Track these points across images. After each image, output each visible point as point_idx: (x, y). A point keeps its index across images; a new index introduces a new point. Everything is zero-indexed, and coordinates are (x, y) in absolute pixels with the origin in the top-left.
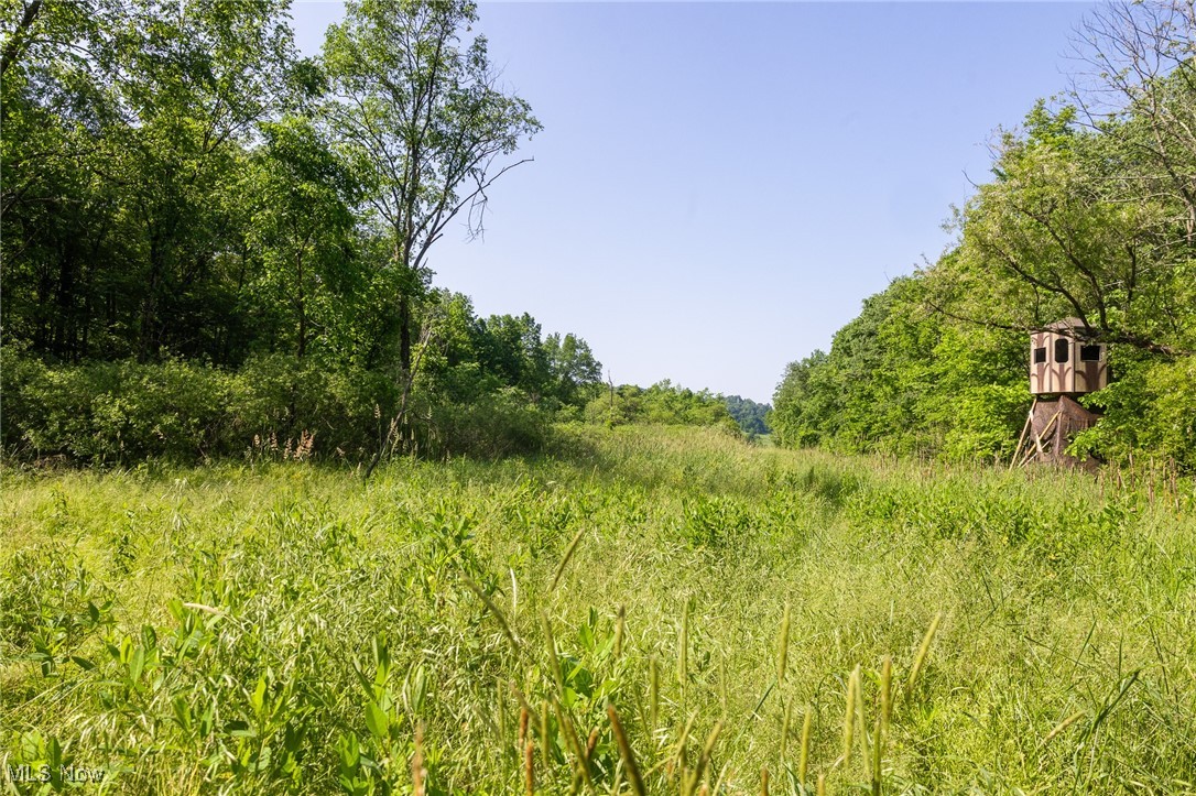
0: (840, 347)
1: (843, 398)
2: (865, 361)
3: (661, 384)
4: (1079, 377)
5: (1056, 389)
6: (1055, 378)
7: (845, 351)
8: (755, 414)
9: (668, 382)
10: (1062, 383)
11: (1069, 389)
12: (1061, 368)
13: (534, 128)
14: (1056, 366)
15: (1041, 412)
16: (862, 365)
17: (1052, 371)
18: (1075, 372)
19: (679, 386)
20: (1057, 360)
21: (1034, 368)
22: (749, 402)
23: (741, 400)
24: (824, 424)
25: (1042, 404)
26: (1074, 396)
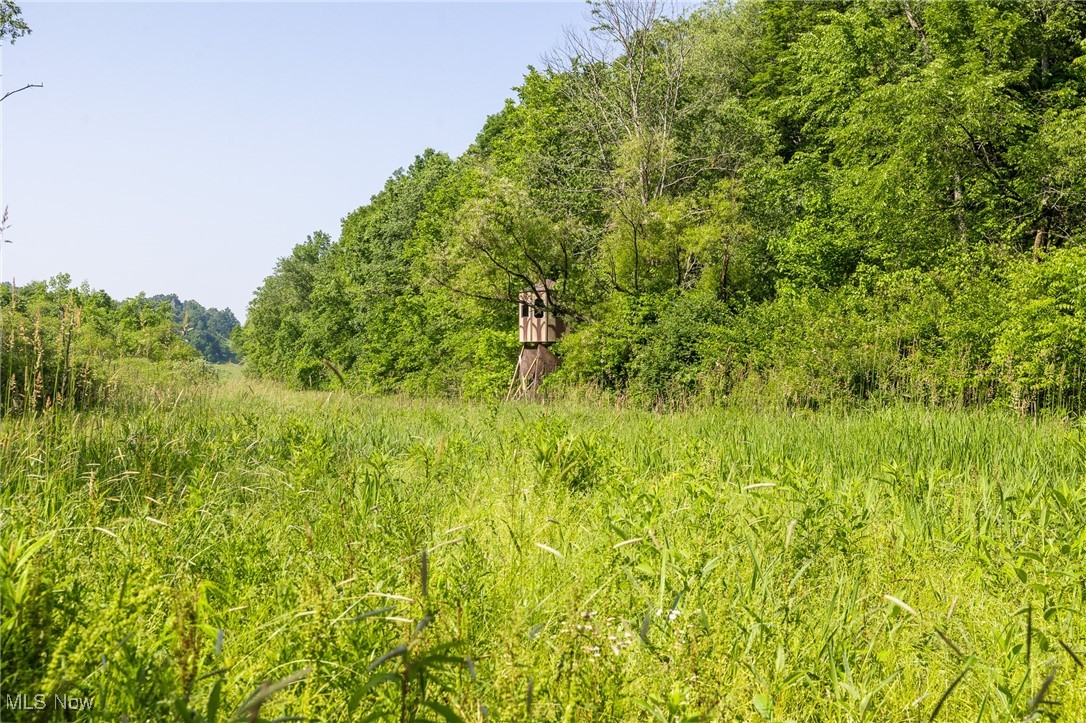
0: (356, 248)
1: (360, 317)
2: (388, 275)
3: (53, 283)
4: (550, 329)
5: (535, 340)
6: (534, 329)
7: (363, 254)
8: (205, 327)
9: (66, 279)
10: (539, 336)
11: (544, 339)
12: (539, 322)
13: (19, 31)
14: (535, 320)
15: (527, 357)
16: (384, 279)
17: (533, 324)
18: (548, 326)
19: (85, 285)
20: (536, 316)
21: (521, 320)
22: (194, 306)
23: (178, 303)
24: (333, 354)
25: (528, 351)
26: (548, 344)
